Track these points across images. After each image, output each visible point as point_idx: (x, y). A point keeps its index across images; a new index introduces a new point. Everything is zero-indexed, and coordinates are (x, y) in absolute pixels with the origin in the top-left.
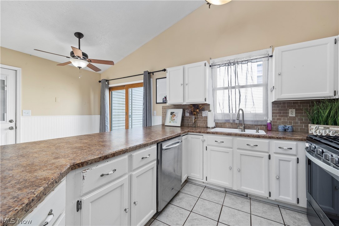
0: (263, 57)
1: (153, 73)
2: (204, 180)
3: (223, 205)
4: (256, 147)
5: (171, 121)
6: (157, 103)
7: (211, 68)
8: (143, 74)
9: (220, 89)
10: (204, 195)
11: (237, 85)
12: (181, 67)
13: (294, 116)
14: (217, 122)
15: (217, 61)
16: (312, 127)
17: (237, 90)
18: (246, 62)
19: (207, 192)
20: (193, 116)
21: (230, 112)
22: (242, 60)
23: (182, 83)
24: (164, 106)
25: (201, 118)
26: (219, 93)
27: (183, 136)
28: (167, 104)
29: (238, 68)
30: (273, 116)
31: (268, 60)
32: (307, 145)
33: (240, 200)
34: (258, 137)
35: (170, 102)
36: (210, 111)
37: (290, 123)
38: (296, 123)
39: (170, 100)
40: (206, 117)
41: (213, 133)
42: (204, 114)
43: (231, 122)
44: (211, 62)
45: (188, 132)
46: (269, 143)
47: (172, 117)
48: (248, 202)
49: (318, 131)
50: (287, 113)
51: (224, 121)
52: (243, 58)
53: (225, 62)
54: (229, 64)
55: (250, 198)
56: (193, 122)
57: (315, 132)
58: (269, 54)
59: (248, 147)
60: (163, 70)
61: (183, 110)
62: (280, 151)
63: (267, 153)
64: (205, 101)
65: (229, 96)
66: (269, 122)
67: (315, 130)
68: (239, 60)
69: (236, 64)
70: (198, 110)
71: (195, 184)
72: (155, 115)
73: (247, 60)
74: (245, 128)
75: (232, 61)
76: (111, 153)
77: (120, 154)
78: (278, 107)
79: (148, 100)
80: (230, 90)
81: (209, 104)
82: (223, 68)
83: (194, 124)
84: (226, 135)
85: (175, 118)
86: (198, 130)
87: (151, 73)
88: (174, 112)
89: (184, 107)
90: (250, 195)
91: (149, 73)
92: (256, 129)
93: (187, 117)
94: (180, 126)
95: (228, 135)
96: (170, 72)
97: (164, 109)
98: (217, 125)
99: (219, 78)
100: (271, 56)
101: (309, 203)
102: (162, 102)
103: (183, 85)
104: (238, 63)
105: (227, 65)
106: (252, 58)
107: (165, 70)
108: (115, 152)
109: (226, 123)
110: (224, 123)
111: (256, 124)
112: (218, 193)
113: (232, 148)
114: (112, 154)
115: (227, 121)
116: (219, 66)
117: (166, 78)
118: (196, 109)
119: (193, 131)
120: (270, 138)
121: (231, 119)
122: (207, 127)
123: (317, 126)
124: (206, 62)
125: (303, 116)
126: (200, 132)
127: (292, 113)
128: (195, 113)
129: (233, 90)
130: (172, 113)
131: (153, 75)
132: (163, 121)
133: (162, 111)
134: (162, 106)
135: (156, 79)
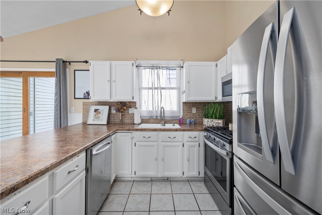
0: (177, 67)
1: (70, 63)
2: (133, 175)
3: (151, 194)
4: (175, 138)
5: (95, 119)
6: (75, 98)
7: (137, 68)
8: (55, 62)
9: (145, 88)
10: (134, 190)
11: (159, 86)
12: (108, 63)
13: (195, 112)
14: (143, 118)
15: (143, 63)
16: (205, 120)
17: (159, 91)
18: (166, 68)
19: (136, 185)
20: (120, 113)
21: (153, 109)
22: (163, 66)
23: (109, 79)
24: (85, 102)
25: (128, 115)
26: (144, 92)
27: (112, 135)
28: (90, 101)
29: (160, 71)
30: (183, 113)
31: (181, 70)
32: (206, 134)
33: (163, 185)
34: (176, 131)
35: (94, 98)
36: (136, 108)
37: (193, 117)
38: (196, 117)
39: (94, 96)
40: (133, 114)
41: (142, 130)
42: (131, 111)
43: (155, 118)
44: (138, 62)
45: (117, 130)
46: (183, 134)
47: (96, 115)
48: (169, 184)
49: (208, 123)
50: (192, 110)
51: (149, 118)
52: (164, 65)
53: (150, 65)
54: (153, 67)
55: (170, 180)
56: (120, 119)
57: (207, 124)
58: (181, 65)
59: (169, 140)
60: (84, 62)
61: (109, 107)
62: (190, 139)
63: (182, 142)
64: (133, 99)
65: (153, 95)
66: (181, 117)
67: (208, 122)
68: (160, 66)
69: (158, 69)
70: (125, 108)
71: (124, 181)
72: (73, 111)
73: (166, 67)
74: (165, 123)
75: (155, 66)
76: (23, 180)
77: (37, 177)
78: (186, 106)
79: (63, 94)
80: (153, 91)
81: (136, 102)
82: (147, 70)
83: (121, 121)
84: (153, 131)
85: (100, 115)
86: (127, 128)
87: (66, 62)
88: (99, 109)
89: (110, 105)
90: (170, 178)
91: (64, 62)
92: (173, 123)
93: (113, 114)
94: (106, 124)
95: (154, 131)
96: (94, 65)
97: (86, 105)
98: (143, 121)
99: (145, 78)
100: (182, 67)
101: (205, 173)
102: (83, 97)
103: (110, 81)
104: (159, 68)
105: (151, 68)
106: (170, 66)
107: (86, 62)
108: (28, 177)
109: (150, 119)
111: (173, 119)
112: (146, 183)
113: (157, 142)
114: (23, 182)
115: (151, 117)
116: (144, 68)
117: (89, 70)
118: (123, 106)
119: (122, 129)
120: (184, 130)
121: (155, 115)
122: (134, 124)
123: (208, 119)
124: (133, 62)
125: (200, 113)
126: (129, 130)
127: (194, 111)
128: (122, 110)
129: (156, 91)
130: (96, 111)
131: (70, 64)
132: (83, 119)
133: (83, 107)
134: (83, 102)
135: (75, 71)
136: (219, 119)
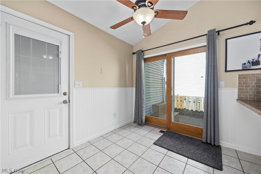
1: (218, 32)
6: (226, 71)
8: (206, 35)
24: (242, 75)
60: (246, 24)
72: (223, 86)
97: (243, 78)
102: (241, 69)
107: (252, 23)
131: (219, 34)
132: (239, 95)
133: (239, 81)
134: (239, 75)
135: (226, 40)
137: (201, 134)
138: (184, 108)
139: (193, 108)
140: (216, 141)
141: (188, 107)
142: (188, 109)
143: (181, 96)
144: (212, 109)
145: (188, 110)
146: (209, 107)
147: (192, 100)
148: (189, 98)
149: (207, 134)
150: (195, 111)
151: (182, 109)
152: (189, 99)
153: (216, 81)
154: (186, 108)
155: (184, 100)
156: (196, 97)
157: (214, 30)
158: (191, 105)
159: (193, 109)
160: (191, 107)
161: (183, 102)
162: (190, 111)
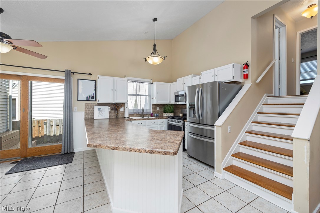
0: (149, 83)
1: (73, 73)
4: (154, 123)
5: (100, 115)
6: (78, 100)
8: (64, 72)
11: (139, 94)
12: (111, 78)
14: (130, 114)
16: (164, 114)
24: (86, 104)
25: (120, 112)
30: (152, 110)
37: (158, 113)
39: (101, 100)
41: (137, 120)
46: (158, 121)
50: (156, 109)
53: (134, 81)
54: (136, 81)
58: (151, 82)
60: (88, 74)
62: (161, 123)
63: (157, 125)
66: (151, 113)
67: (166, 115)
78: (154, 106)
80: (136, 96)
85: (102, 113)
88: (101, 109)
92: (147, 116)
94: (108, 118)
96: (101, 79)
100: (152, 84)
102: (86, 100)
107: (90, 74)
110: (133, 115)
111: (148, 114)
115: (134, 113)
120: (158, 119)
123: (166, 113)
125: (161, 110)
126: (130, 120)
127: (158, 109)
130: (99, 109)
132: (85, 116)
133: (85, 107)
134: (85, 104)
135: (78, 79)
136: (172, 113)
137: (61, 149)
138: (43, 135)
139: (56, 132)
140: (71, 149)
141: (49, 132)
142: (50, 134)
143: (40, 120)
144: (68, 127)
145: (49, 136)
146: (66, 126)
147: (55, 123)
148: (50, 121)
149: (65, 147)
150: (58, 135)
151: (41, 136)
152: (51, 123)
153: (71, 107)
154: (46, 134)
155: (44, 124)
156: (60, 120)
157: (70, 71)
158: (53, 130)
159: (56, 134)
160: (53, 132)
161: (43, 128)
162: (52, 136)
